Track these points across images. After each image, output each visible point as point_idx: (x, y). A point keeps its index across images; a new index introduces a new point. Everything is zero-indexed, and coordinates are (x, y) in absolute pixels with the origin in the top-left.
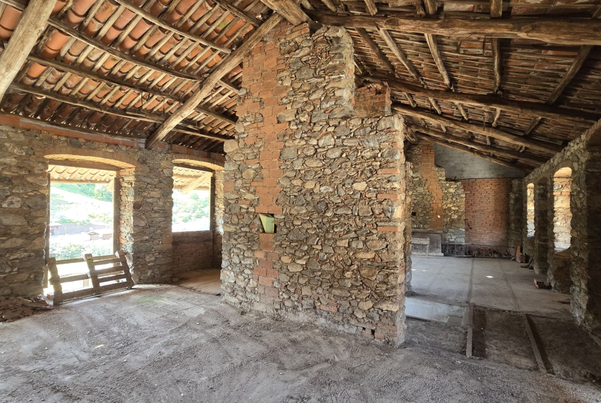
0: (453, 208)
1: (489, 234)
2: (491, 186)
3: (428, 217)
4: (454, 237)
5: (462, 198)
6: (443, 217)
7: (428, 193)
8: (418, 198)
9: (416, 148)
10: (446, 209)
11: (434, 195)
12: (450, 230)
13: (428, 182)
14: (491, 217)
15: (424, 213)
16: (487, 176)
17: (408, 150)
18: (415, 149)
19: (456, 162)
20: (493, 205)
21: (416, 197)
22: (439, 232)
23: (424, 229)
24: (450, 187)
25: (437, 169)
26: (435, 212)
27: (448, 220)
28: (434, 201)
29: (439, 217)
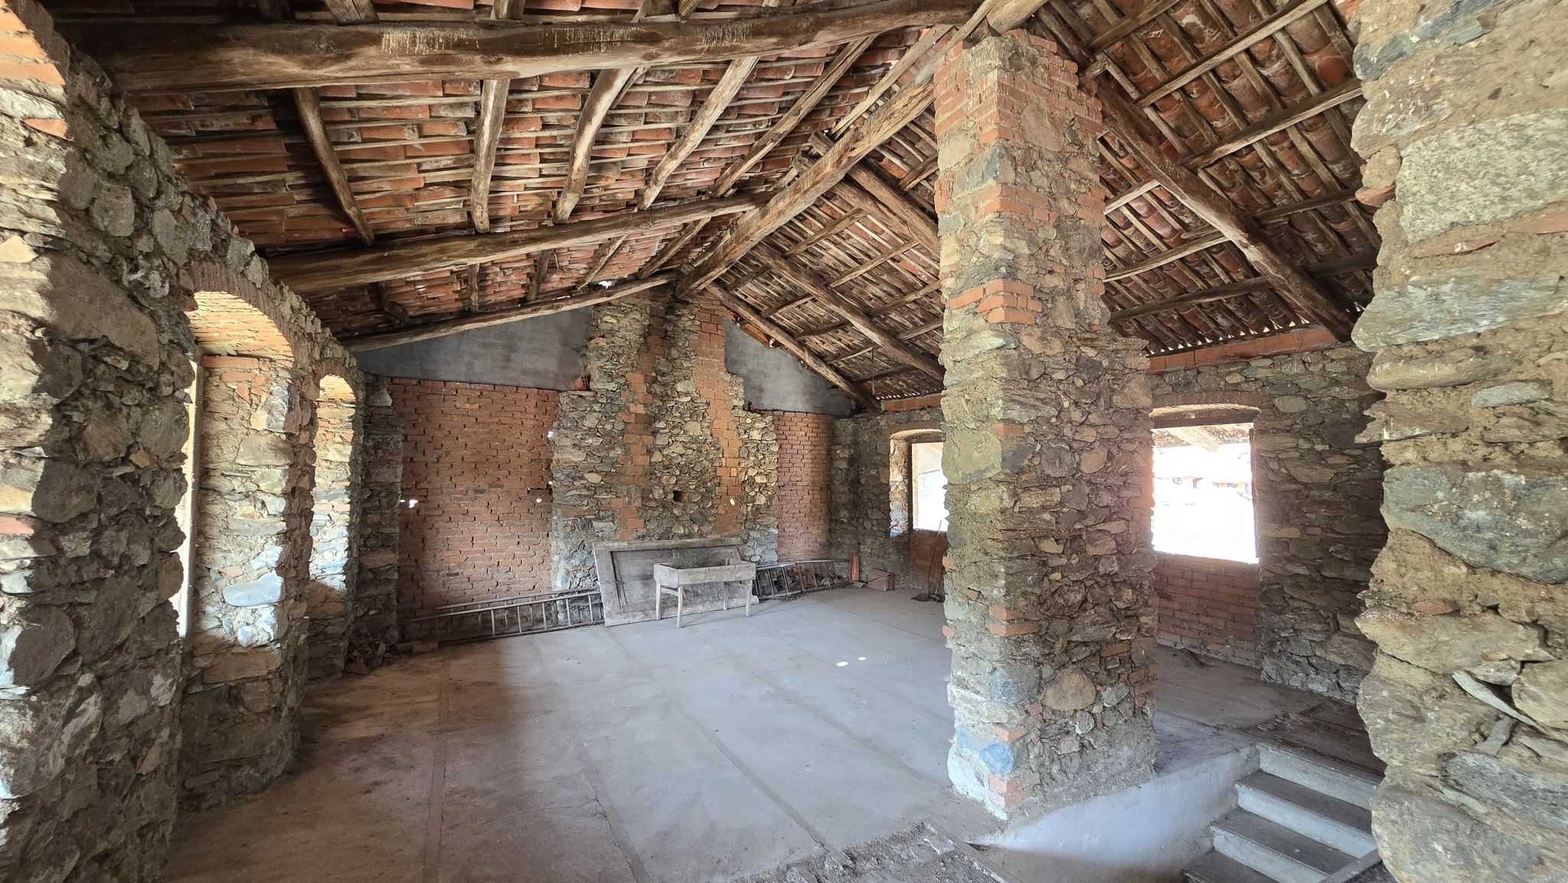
0: (759, 479)
1: (804, 536)
2: (804, 429)
3: (710, 504)
4: (759, 551)
5: (772, 453)
6: (742, 500)
7: (710, 439)
8: (689, 452)
9: (686, 312)
10: (744, 482)
11: (723, 444)
12: (753, 534)
13: (711, 410)
14: (807, 498)
15: (701, 493)
16: (800, 407)
17: (667, 313)
18: (683, 315)
19: (750, 367)
20: (809, 471)
21: (686, 448)
22: (734, 540)
23: (701, 536)
24: (752, 428)
25: (728, 378)
26: (724, 489)
27: (749, 509)
28: (723, 460)
29: (732, 502)
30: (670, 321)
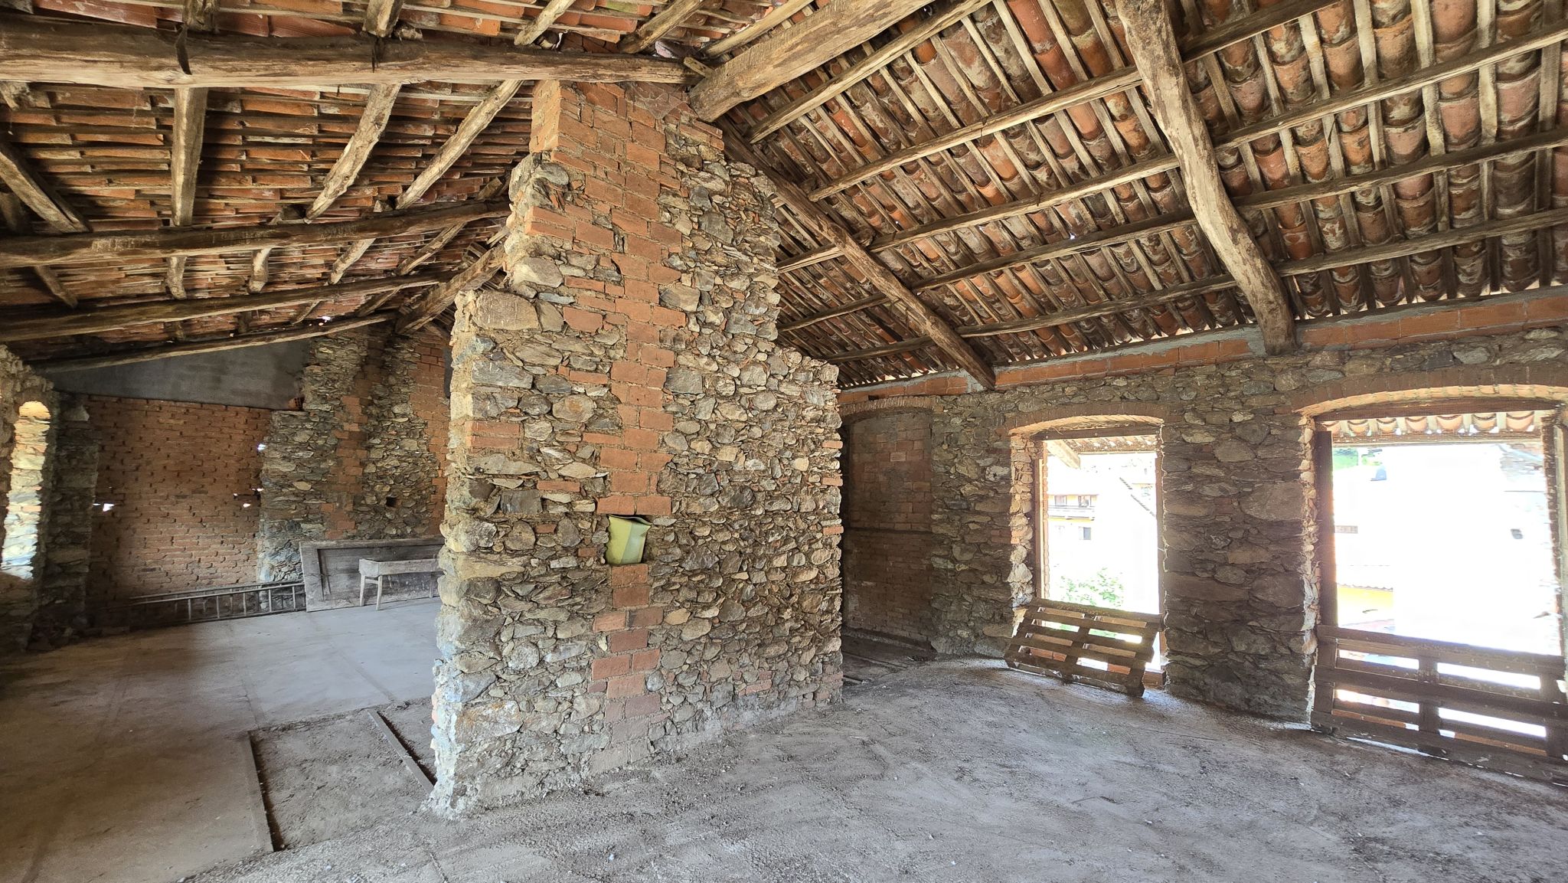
30: (389, 353)
